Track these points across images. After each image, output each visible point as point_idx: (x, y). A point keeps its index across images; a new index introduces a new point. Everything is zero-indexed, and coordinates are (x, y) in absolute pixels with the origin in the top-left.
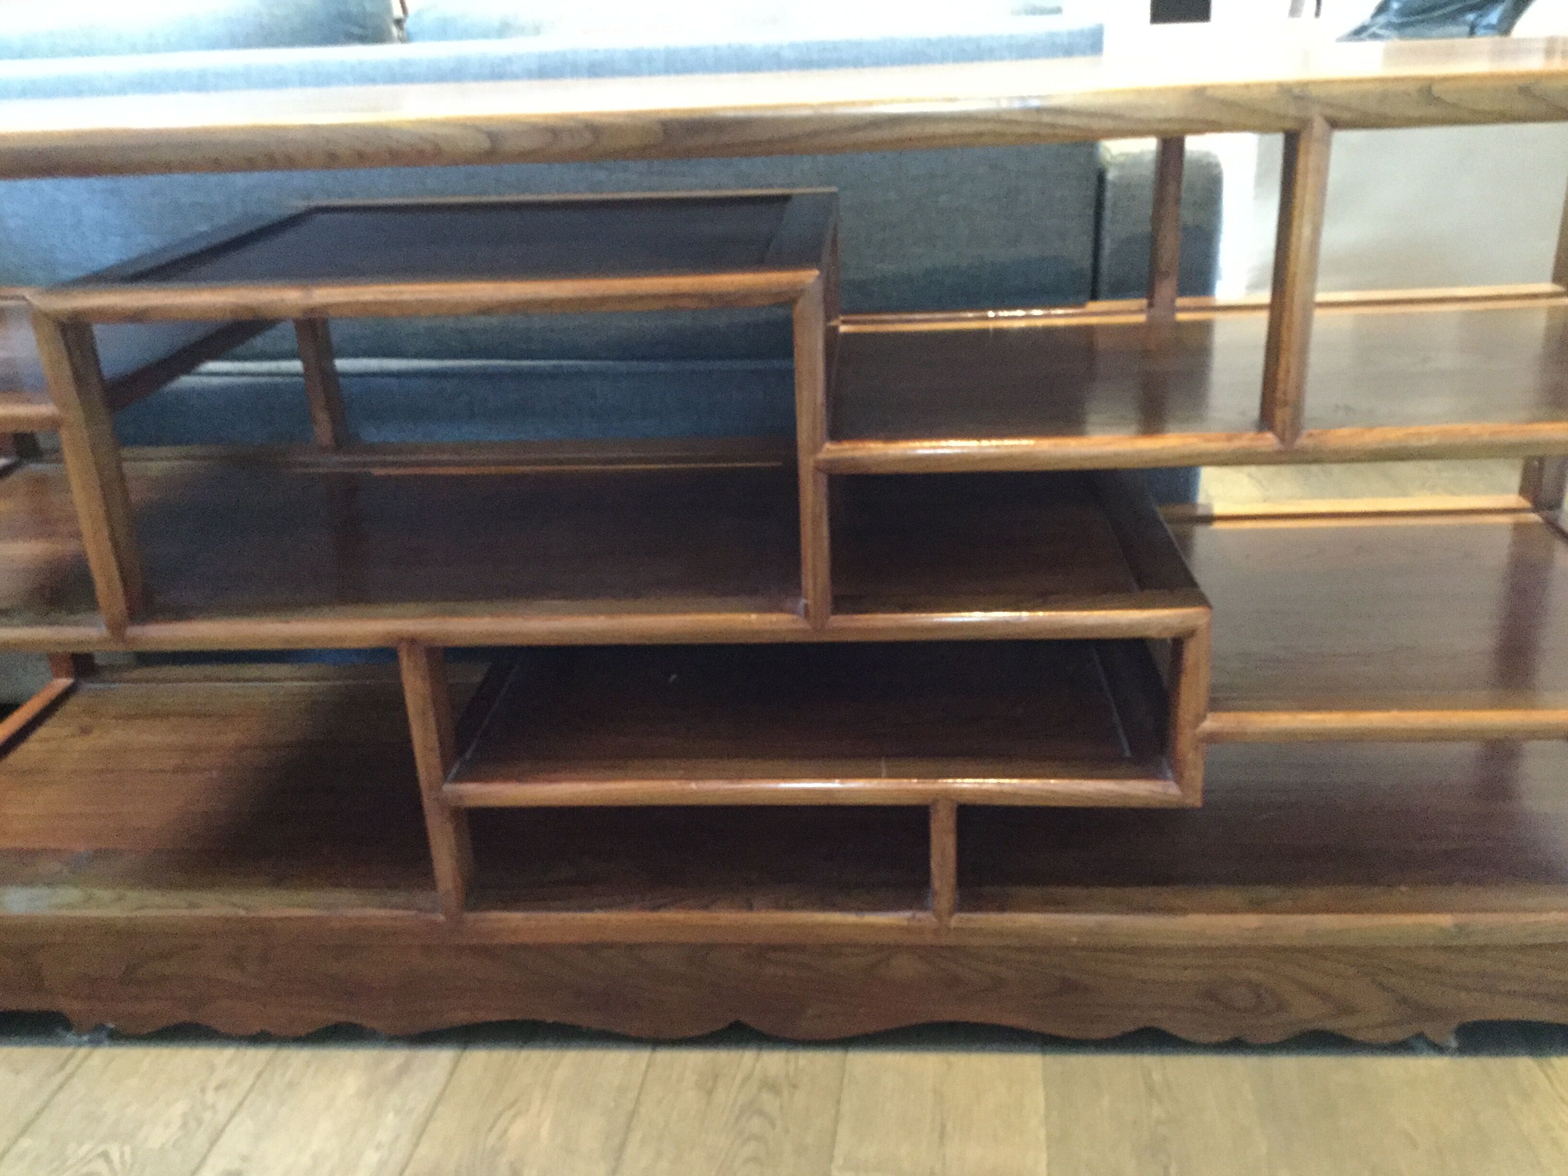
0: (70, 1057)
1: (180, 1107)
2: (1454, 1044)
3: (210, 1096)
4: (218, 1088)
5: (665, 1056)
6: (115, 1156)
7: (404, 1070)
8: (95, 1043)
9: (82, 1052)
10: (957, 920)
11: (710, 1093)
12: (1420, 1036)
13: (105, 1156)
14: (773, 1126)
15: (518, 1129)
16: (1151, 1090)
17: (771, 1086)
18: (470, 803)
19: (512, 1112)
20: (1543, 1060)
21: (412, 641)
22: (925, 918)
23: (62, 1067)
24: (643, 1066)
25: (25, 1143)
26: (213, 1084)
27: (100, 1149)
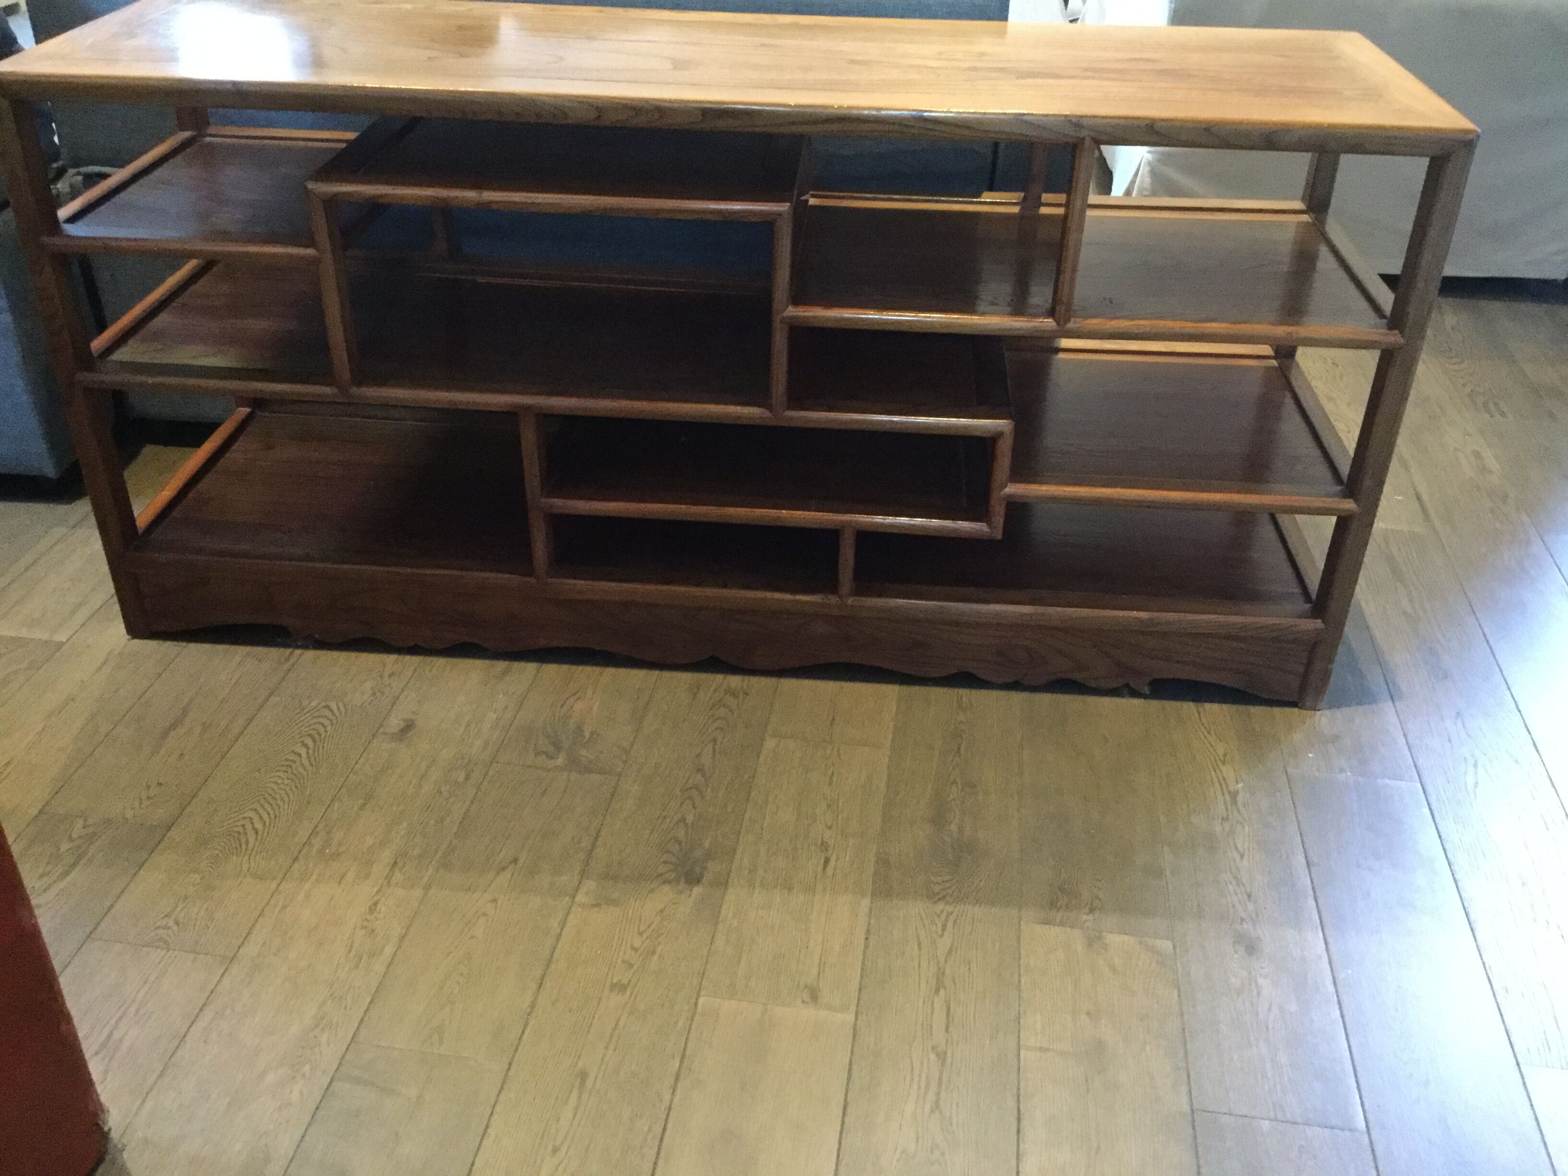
0: (292, 653)
1: (368, 685)
2: (1146, 690)
3: (386, 680)
4: (390, 676)
5: (667, 674)
6: (334, 708)
7: (505, 673)
8: (305, 647)
9: (298, 652)
10: (850, 601)
11: (695, 695)
12: (1127, 686)
13: (327, 707)
14: (733, 714)
15: (579, 706)
16: (960, 706)
17: (734, 694)
18: (555, 511)
19: (575, 697)
20: (1199, 704)
21: (528, 408)
22: (833, 599)
23: (288, 659)
24: (654, 679)
25: (274, 699)
26: (386, 674)
27: (324, 704)
